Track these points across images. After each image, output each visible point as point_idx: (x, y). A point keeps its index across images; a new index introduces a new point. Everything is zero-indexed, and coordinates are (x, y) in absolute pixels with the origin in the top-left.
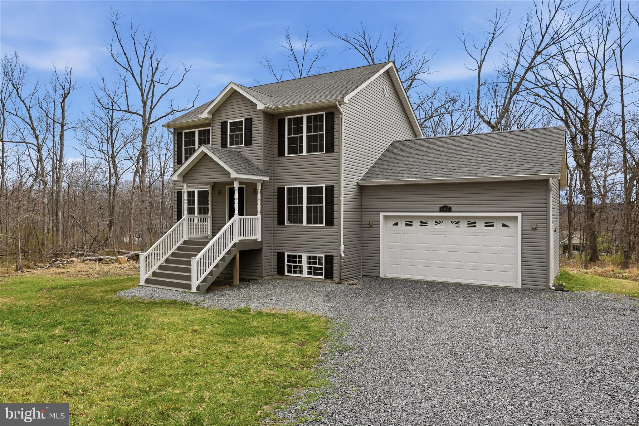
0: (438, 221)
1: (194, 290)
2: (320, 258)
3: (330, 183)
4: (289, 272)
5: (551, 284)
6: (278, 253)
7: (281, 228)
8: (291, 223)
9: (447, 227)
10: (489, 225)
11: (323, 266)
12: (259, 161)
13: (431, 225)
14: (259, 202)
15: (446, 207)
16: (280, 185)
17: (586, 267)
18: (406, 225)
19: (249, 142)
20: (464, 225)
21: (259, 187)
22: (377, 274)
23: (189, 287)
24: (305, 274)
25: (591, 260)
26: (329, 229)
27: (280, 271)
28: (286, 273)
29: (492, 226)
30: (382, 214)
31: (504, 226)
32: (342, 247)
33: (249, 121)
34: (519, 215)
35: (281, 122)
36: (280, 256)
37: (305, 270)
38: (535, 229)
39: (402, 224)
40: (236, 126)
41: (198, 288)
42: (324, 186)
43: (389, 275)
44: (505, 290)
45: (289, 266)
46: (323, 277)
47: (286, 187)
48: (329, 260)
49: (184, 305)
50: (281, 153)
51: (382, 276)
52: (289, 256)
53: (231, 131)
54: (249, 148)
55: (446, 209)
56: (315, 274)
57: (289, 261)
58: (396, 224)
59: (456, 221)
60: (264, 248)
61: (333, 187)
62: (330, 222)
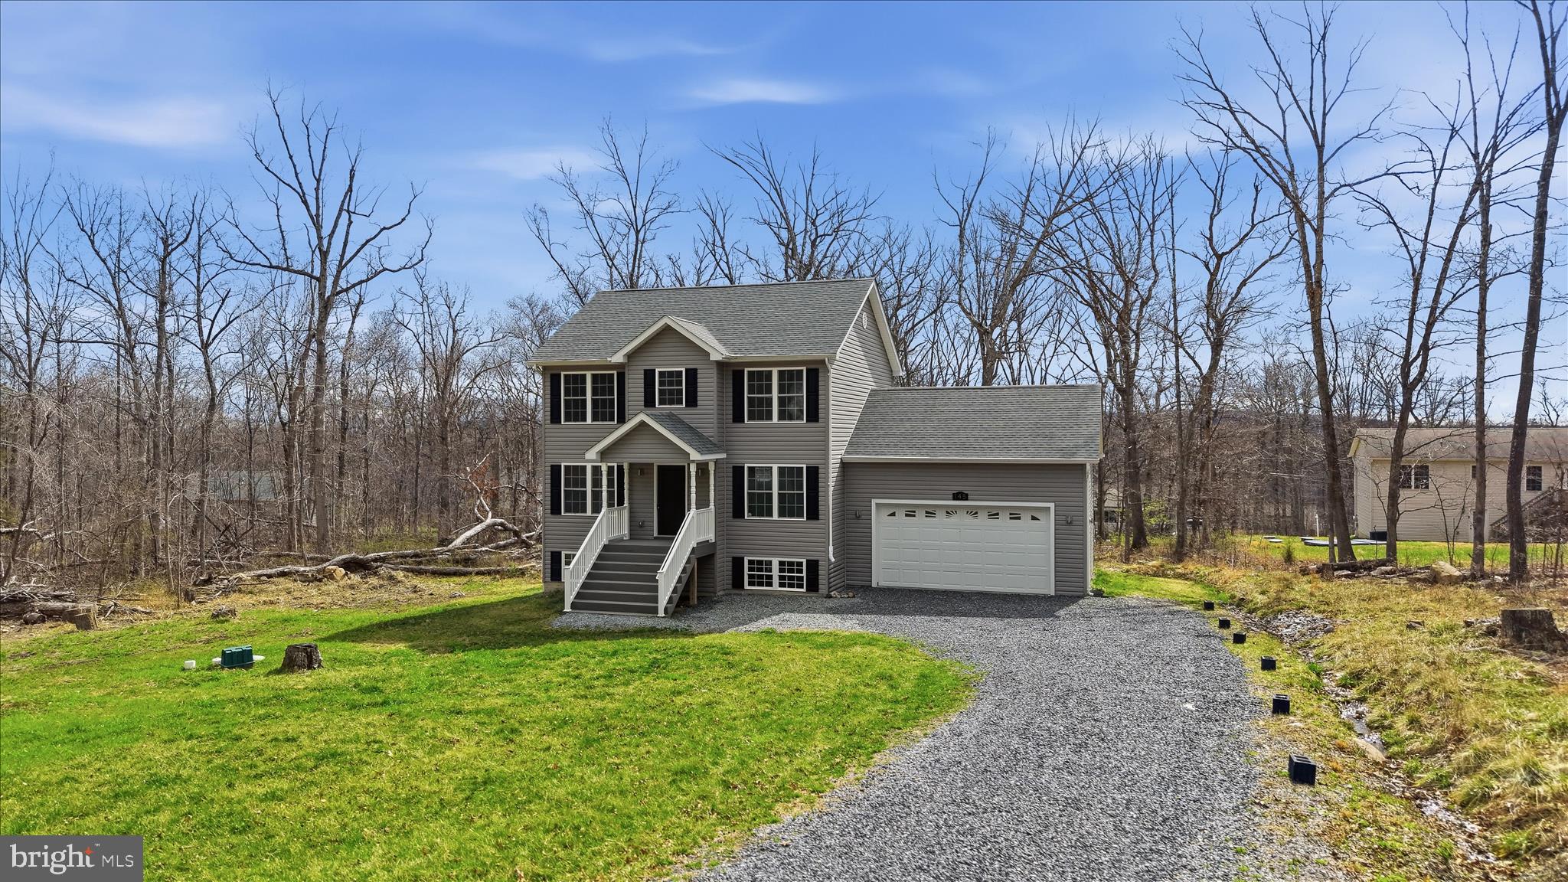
0: (950, 512)
1: (661, 613)
2: (800, 564)
3: (813, 463)
4: (750, 584)
5: (1089, 590)
6: (734, 559)
7: (738, 522)
8: (753, 515)
9: (962, 520)
10: (1015, 516)
11: (804, 574)
12: (710, 430)
13: (941, 516)
14: (712, 488)
15: (961, 493)
16: (738, 462)
17: (1127, 561)
18: (907, 515)
19: (692, 401)
20: (983, 517)
21: (712, 468)
22: (867, 583)
23: (655, 610)
24: (776, 587)
25: (1134, 546)
26: (813, 524)
27: (738, 583)
28: (747, 587)
29: (1019, 518)
30: (874, 502)
31: (1034, 518)
32: (831, 548)
33: (692, 374)
34: (1052, 505)
35: (738, 376)
36: (738, 563)
37: (776, 581)
38: (1070, 523)
39: (901, 514)
40: (671, 378)
41: (666, 609)
42: (805, 466)
43: (884, 583)
44: (1036, 597)
45: (750, 576)
46: (804, 590)
47: (746, 466)
48: (813, 566)
49: (653, 632)
50: (738, 418)
51: (874, 585)
52: (751, 562)
53: (661, 384)
54: (691, 411)
55: (960, 496)
56: (791, 586)
57: (750, 569)
58: (893, 514)
59: (974, 512)
60: (718, 552)
61: (817, 468)
62: (814, 514)
